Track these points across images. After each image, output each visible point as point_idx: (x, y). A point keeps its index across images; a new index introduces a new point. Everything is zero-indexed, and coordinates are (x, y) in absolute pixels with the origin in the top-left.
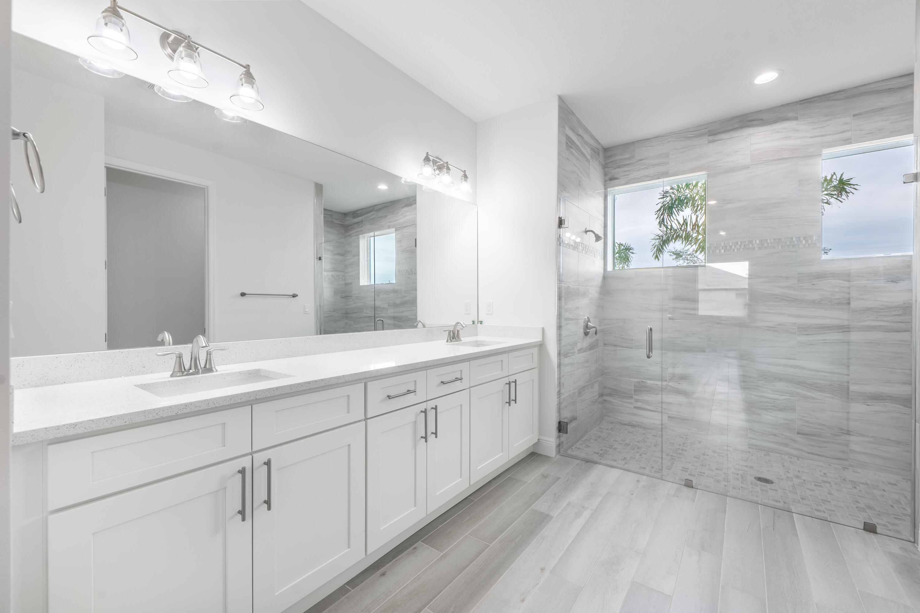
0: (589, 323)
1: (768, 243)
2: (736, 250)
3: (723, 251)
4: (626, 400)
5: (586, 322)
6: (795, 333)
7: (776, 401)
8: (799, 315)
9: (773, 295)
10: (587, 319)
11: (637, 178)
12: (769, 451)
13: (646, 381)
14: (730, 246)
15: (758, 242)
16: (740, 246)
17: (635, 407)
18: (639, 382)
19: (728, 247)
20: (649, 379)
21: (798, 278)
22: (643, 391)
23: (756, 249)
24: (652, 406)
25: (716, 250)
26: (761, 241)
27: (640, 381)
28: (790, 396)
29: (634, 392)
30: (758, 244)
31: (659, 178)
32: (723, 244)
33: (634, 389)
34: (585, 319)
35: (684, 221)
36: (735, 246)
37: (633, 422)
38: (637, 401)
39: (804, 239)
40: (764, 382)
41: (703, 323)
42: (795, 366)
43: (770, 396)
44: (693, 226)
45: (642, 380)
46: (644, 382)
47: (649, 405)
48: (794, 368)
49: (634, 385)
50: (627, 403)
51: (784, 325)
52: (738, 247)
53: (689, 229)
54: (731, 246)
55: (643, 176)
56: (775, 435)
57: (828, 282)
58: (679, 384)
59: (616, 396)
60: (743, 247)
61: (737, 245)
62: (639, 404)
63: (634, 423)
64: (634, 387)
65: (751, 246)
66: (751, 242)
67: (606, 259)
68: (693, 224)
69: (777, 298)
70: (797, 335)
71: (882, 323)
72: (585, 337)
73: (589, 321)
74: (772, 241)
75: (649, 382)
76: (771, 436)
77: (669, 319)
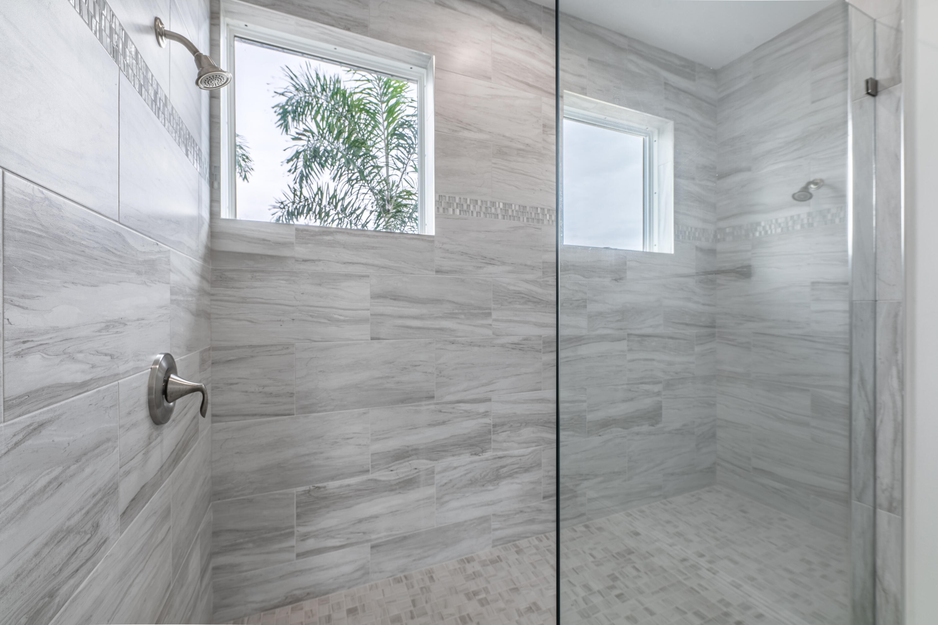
0: (172, 376)
1: (513, 211)
2: (475, 214)
3: (458, 212)
4: (277, 546)
5: (161, 375)
6: (539, 351)
7: (521, 458)
8: (544, 323)
9: (518, 293)
10: (164, 364)
11: (299, 5)
12: (514, 541)
13: (325, 484)
14: (467, 205)
15: (501, 205)
16: (481, 207)
17: (298, 555)
18: (309, 491)
19: (465, 207)
20: (333, 478)
21: (543, 269)
22: (320, 508)
23: (500, 217)
24: (339, 536)
25: (449, 209)
26: (504, 204)
27: (312, 488)
28: (536, 446)
29: (297, 519)
30: (501, 209)
31: (348, 29)
32: (457, 200)
33: (297, 513)
34: (156, 362)
35: (319, 189)
36: (474, 206)
37: (295, 592)
38: (305, 537)
39: (548, 213)
40: (509, 432)
41: (430, 343)
42: (541, 399)
43: (516, 452)
44: (330, 199)
45: (316, 485)
46: (319, 488)
47: (333, 537)
48: (540, 403)
49: (297, 503)
50: (281, 551)
51: (530, 340)
52: (478, 208)
53: (324, 202)
54: (469, 205)
55: (314, 8)
56: (521, 512)
57: (569, 277)
58: (392, 471)
59: (251, 545)
60: (484, 209)
61: (476, 206)
62: (311, 544)
63: (297, 592)
64: (297, 507)
65: (493, 209)
66: (493, 204)
67: (216, 185)
68: (330, 196)
69: (523, 297)
70: (543, 353)
71: (609, 331)
72: (155, 433)
73: (171, 368)
74: (517, 208)
75: (332, 485)
76: (517, 516)
77: (371, 340)
